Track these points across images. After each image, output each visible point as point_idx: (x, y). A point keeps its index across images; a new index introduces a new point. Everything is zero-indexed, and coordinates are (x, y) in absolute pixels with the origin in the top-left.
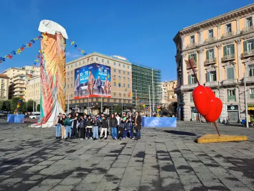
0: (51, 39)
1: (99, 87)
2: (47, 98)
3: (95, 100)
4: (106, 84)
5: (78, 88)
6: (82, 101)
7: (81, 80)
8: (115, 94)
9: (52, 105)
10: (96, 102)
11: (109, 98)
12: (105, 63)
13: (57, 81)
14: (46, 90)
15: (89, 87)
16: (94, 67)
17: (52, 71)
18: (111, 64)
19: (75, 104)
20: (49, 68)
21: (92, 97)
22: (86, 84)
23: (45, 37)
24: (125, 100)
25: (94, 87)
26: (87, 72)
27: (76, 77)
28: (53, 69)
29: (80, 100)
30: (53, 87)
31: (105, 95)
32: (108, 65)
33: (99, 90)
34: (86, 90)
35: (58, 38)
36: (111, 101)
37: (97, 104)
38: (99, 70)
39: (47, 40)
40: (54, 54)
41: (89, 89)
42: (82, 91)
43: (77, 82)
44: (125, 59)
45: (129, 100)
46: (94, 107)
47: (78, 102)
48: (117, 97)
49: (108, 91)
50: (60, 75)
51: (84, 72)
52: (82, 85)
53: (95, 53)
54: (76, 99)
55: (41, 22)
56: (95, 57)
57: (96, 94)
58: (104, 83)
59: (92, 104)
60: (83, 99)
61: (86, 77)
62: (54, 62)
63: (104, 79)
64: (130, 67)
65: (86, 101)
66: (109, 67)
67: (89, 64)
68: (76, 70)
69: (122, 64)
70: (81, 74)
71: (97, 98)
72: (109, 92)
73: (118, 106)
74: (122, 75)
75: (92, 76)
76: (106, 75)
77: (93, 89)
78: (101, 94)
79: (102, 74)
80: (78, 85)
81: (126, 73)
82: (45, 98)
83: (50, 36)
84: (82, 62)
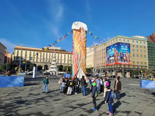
0: (78, 32)
1: (122, 58)
2: (75, 66)
3: (119, 66)
4: (127, 56)
5: (108, 59)
6: (110, 67)
7: (110, 53)
8: (134, 62)
9: (78, 70)
10: (119, 68)
11: (129, 65)
12: (126, 41)
13: (80, 56)
14: (75, 61)
15: (115, 58)
16: (118, 45)
17: (78, 50)
18: (130, 42)
19: (107, 68)
20: (77, 49)
21: (117, 64)
22: (113, 56)
23: (74, 32)
24: (142, 66)
25: (118, 58)
26: (113, 49)
27: (107, 52)
28: (78, 49)
29: (109, 66)
30: (79, 59)
31: (126, 63)
32: (128, 43)
33: (122, 60)
34: (113, 60)
35: (82, 31)
36: (131, 67)
37: (120, 69)
38: (122, 46)
39: (76, 33)
40: (79, 41)
41: (115, 59)
42: (111, 60)
43: (108, 55)
44: (143, 38)
45: (146, 67)
46: (118, 70)
47: (108, 67)
48: (136, 64)
49: (128, 60)
50: (83, 52)
51: (111, 49)
52: (110, 57)
53: (118, 36)
54: (107, 65)
55: (73, 24)
56: (118, 39)
57: (119, 62)
58: (125, 55)
59: (117, 69)
60: (112, 65)
61: (113, 51)
62: (79, 45)
63: (126, 52)
64: (146, 43)
65: (113, 67)
66: (129, 44)
67: (115, 43)
68: (107, 48)
69: (139, 42)
70: (110, 50)
71: (120, 65)
72: (130, 61)
73: (136, 71)
74: (139, 49)
75: (117, 51)
76: (127, 49)
77: (117, 59)
78: (123, 63)
79: (124, 49)
80: (108, 57)
81: (143, 47)
82: (74, 65)
83: (77, 30)
84: (110, 42)
